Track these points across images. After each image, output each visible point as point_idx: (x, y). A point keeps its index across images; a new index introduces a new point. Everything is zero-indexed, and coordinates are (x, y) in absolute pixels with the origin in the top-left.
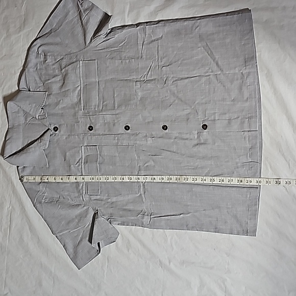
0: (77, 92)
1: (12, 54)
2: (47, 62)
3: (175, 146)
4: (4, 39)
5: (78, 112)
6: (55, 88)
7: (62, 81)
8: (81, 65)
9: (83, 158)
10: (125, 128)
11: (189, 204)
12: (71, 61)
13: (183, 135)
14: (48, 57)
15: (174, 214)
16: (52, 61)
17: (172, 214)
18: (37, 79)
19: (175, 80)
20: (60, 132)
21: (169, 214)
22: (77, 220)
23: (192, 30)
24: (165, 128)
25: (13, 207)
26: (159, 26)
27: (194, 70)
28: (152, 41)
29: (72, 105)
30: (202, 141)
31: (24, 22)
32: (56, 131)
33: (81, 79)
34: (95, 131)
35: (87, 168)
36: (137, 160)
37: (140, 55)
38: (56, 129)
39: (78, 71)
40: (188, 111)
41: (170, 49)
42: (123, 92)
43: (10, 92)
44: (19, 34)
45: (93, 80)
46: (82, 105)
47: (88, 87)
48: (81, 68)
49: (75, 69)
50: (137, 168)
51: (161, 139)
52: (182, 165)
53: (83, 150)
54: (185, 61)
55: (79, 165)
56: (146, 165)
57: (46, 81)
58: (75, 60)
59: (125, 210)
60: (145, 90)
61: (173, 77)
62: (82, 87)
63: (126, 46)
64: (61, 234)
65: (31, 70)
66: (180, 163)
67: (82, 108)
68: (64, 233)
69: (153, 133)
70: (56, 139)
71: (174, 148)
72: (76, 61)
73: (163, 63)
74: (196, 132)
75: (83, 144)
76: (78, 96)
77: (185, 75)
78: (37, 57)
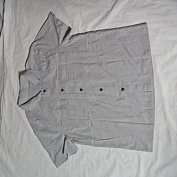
0: (55, 70)
1: (22, 50)
2: (39, 54)
3: (107, 100)
4: (18, 42)
5: (56, 81)
6: (44, 68)
7: (48, 65)
9: (59, 107)
10: (80, 90)
11: (115, 133)
12: (52, 54)
13: (111, 94)
14: (40, 51)
15: (108, 138)
16: (42, 54)
17: (106, 138)
18: (35, 63)
19: (106, 63)
20: (47, 92)
21: (105, 138)
22: (56, 141)
23: (115, 35)
24: (101, 90)
25: (23, 132)
26: (97, 34)
27: (116, 58)
28: (94, 42)
29: (53, 77)
30: (122, 98)
31: (28, 33)
32: (45, 92)
33: (57, 63)
34: (65, 91)
35: (61, 112)
36: (87, 108)
37: (87, 50)
38: (45, 91)
39: (55, 59)
40: (114, 81)
41: (103, 46)
42: (79, 70)
43: (21, 70)
44: (25, 39)
45: (63, 64)
46: (58, 77)
47: (60, 67)
48: (57, 57)
49: (54, 58)
50: (87, 112)
51: (99, 96)
52: (111, 111)
53: (59, 102)
54: (111, 53)
55: (57, 110)
56: (92, 110)
57: (39, 65)
59: (81, 136)
60: (90, 69)
61: (105, 62)
62: (58, 67)
63: (80, 44)
64: (48, 148)
65: (32, 58)
66: (110, 110)
67: (58, 79)
68: (49, 147)
69: (95, 93)
70: (44, 96)
71: (107, 101)
72: (54, 54)
73: (99, 54)
74: (118, 92)
75: (59, 99)
76: (55, 72)
77: (111, 60)
78: (34, 52)
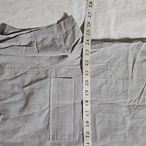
2: (3, 75)
5: (45, 143)
6: (14, 110)
7: (24, 102)
8: (52, 83)
12: (38, 77)
14: (6, 69)
16: (11, 75)
29: (37, 132)
37: (130, 74)
39: (47, 90)
42: (107, 119)
45: (68, 102)
47: (60, 111)
48: (52, 87)
58: (43, 76)
60: (136, 118)
62: (51, 110)
63: (113, 62)
67: (51, 137)
72: (46, 77)
76: (45, 121)
